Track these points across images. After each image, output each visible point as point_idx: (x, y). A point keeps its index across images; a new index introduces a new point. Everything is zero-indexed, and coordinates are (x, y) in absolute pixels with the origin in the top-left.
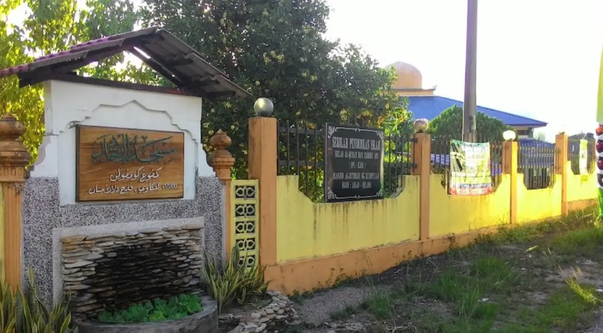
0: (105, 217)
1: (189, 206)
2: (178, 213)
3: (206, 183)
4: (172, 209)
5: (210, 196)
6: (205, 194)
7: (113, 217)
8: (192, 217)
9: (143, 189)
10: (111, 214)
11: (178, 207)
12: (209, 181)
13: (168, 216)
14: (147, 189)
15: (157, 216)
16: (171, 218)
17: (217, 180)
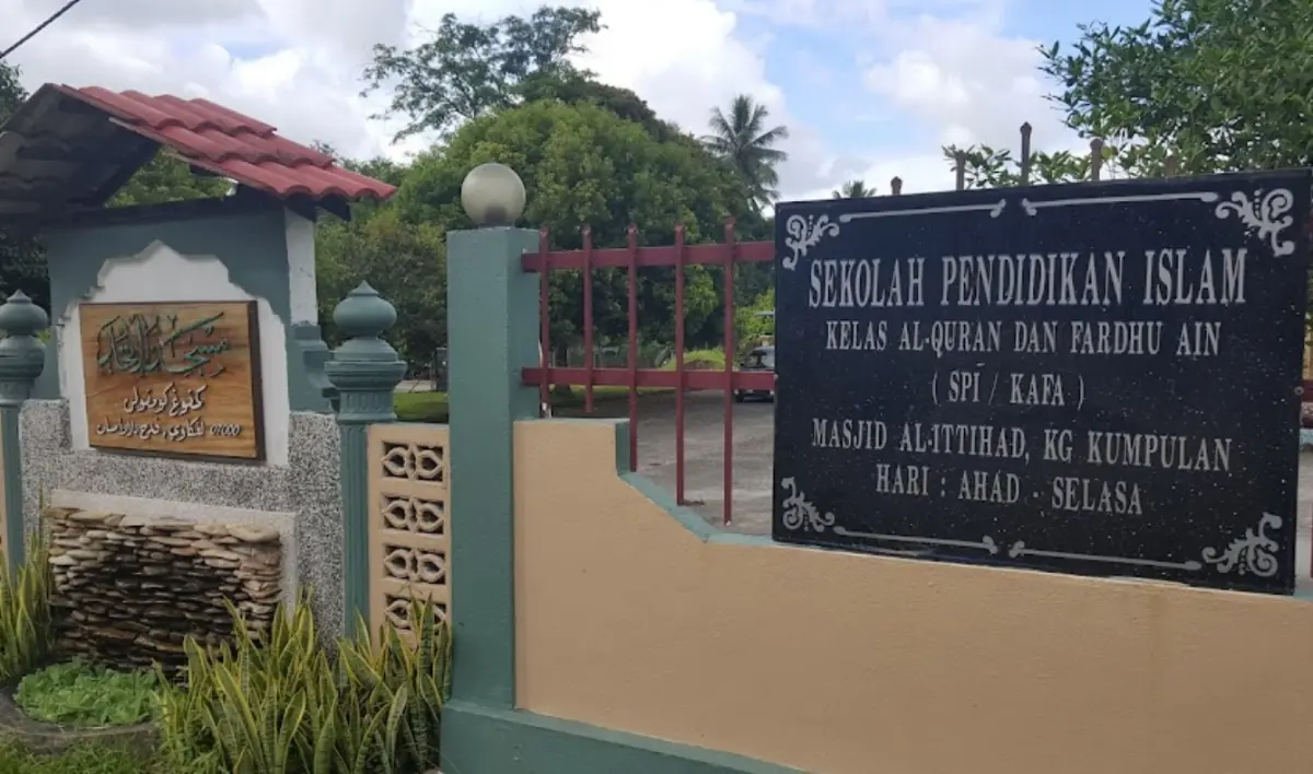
0: (118, 482)
1: (266, 482)
2: (242, 494)
3: (303, 429)
4: (229, 484)
5: (314, 463)
6: (300, 456)
7: (130, 484)
8: (271, 510)
9: (177, 432)
10: (126, 478)
11: (242, 481)
12: (311, 424)
13: (222, 498)
14: (183, 432)
15: (200, 495)
16: (228, 505)
17: (332, 423)
